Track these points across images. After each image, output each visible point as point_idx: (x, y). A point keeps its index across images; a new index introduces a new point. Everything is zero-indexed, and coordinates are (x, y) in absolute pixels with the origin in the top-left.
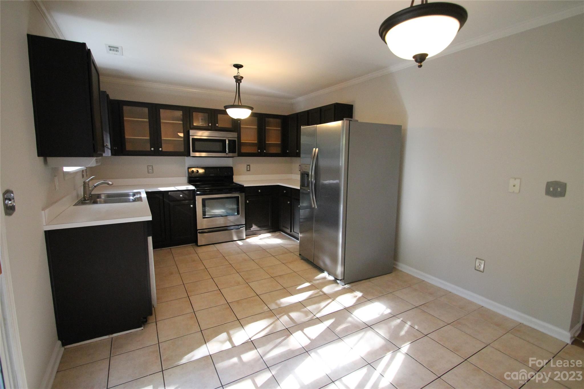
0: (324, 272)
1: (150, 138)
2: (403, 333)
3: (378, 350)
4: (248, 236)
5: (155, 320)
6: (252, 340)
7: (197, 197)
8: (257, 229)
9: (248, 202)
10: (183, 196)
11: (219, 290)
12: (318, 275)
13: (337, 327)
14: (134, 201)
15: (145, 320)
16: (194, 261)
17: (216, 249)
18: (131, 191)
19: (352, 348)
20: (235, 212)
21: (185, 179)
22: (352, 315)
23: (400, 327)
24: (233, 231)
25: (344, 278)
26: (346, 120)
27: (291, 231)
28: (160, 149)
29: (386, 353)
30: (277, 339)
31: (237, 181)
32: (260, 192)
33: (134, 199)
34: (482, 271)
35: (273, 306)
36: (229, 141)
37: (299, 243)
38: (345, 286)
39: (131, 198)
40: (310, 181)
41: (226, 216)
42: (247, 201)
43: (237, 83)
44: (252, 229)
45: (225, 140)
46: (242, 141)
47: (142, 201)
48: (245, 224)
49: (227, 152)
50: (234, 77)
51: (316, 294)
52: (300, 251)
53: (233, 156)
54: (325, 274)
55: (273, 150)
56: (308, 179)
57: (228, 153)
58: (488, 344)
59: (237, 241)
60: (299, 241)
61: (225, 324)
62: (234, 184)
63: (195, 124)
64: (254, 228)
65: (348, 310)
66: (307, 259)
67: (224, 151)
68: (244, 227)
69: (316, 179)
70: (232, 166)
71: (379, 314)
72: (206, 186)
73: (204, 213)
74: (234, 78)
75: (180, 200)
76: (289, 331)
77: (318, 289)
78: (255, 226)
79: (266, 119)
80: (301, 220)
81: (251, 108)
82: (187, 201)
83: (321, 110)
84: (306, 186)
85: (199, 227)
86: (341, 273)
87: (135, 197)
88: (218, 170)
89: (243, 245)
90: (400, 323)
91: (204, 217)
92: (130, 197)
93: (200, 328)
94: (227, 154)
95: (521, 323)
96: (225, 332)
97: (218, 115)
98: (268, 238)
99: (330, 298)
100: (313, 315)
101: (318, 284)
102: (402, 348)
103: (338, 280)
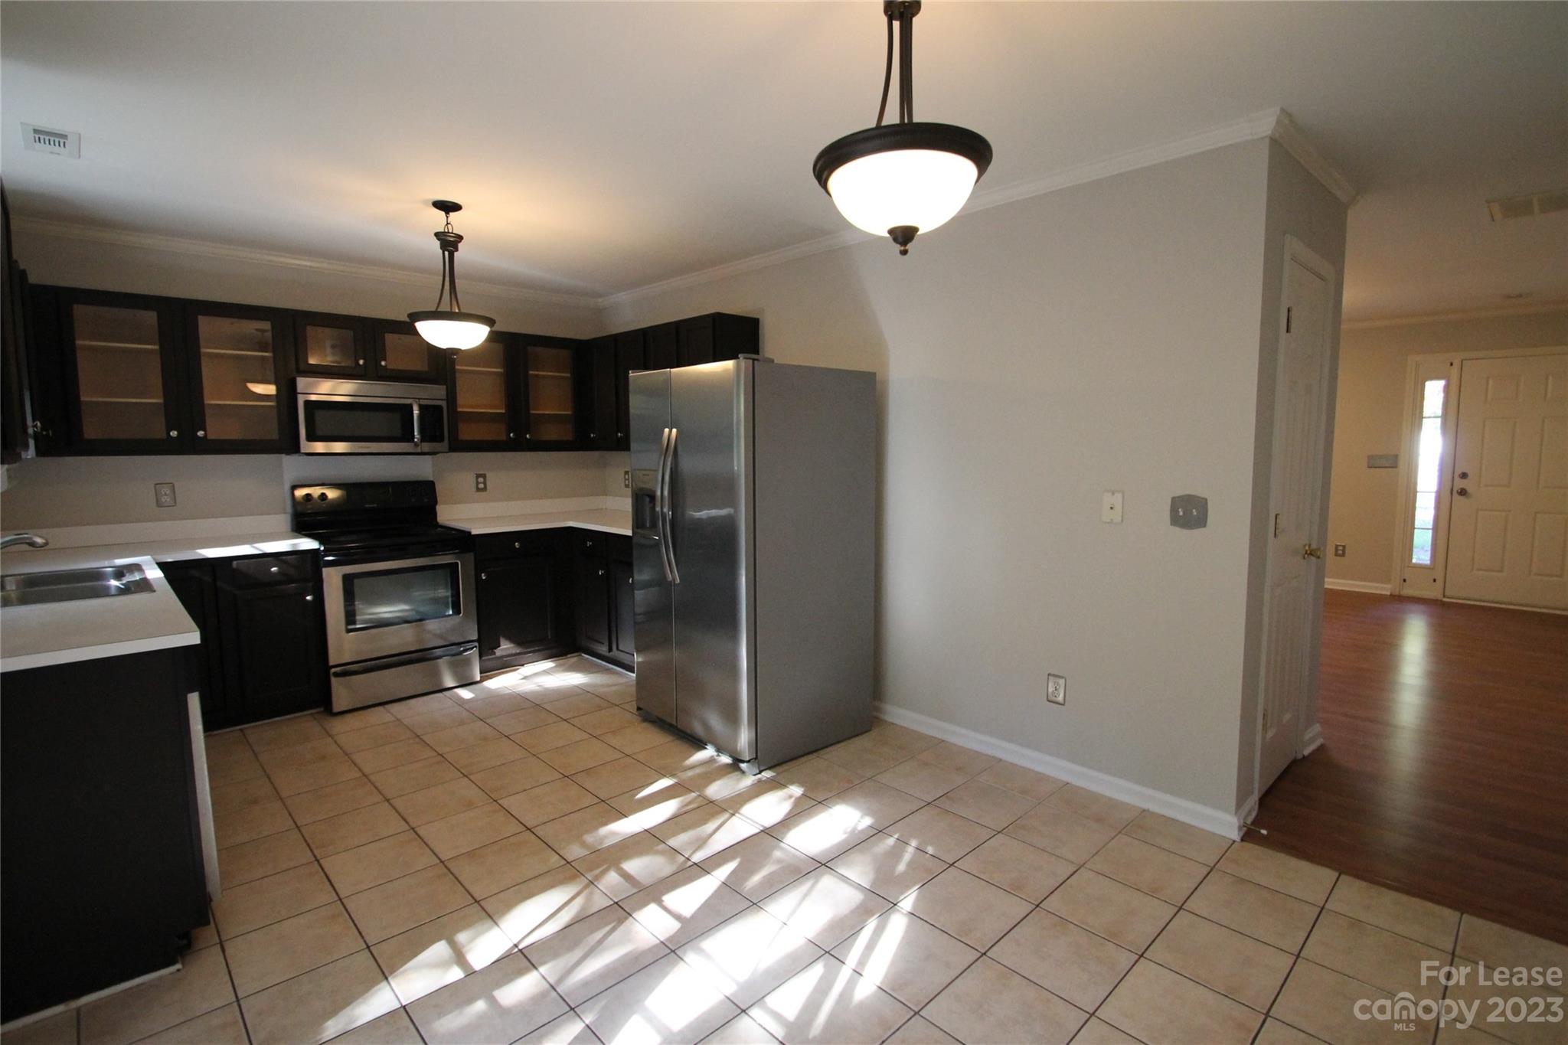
0: (706, 748)
1: (165, 400)
2: (901, 867)
3: (846, 916)
4: (487, 672)
5: (217, 938)
6: (520, 947)
7: (325, 571)
8: (514, 652)
9: (484, 578)
10: (279, 573)
11: (413, 829)
12: (690, 756)
13: (746, 879)
14: (126, 590)
15: (185, 942)
16: (323, 758)
17: (393, 719)
18: (107, 563)
19: (785, 924)
20: (448, 608)
21: (284, 520)
22: (782, 845)
23: (895, 854)
24: (440, 661)
25: (757, 756)
26: (745, 358)
27: (610, 650)
28: (201, 433)
29: (866, 921)
30: (592, 932)
31: (448, 520)
32: (517, 547)
33: (122, 587)
34: (1062, 702)
35: (575, 852)
36: (421, 407)
37: (634, 679)
38: (759, 776)
39: (114, 583)
40: (658, 512)
41: (421, 620)
42: (483, 575)
43: (446, 253)
44: (499, 652)
45: (410, 407)
46: (459, 410)
47: (154, 591)
48: (479, 640)
49: (416, 440)
50: (437, 235)
51: (687, 805)
52: (638, 699)
53: (436, 451)
54: (709, 752)
55: (551, 433)
56: (653, 508)
57: (419, 442)
58: (1082, 863)
59: (456, 690)
60: (634, 675)
61: (438, 920)
62: (439, 529)
63: (312, 361)
64: (506, 647)
65: (772, 834)
66: (658, 718)
67: (408, 437)
68: (476, 647)
69: (674, 507)
70: (432, 479)
71: (846, 833)
72: (354, 537)
73: (350, 617)
74: (435, 238)
75: (273, 582)
76: (622, 908)
77: (694, 792)
78: (507, 642)
79: (529, 348)
80: (640, 618)
81: (488, 321)
82: (293, 585)
83: (678, 329)
84: (648, 525)
85: (333, 660)
86: (749, 746)
87: (125, 580)
88: (390, 490)
89: (473, 698)
90: (894, 847)
91: (350, 627)
92: (109, 581)
93: (365, 942)
94: (416, 445)
95: (1144, 810)
96: (439, 940)
97: (386, 335)
98: (546, 672)
99: (724, 810)
100: (683, 859)
101: (692, 779)
102: (903, 902)
103: (743, 762)
